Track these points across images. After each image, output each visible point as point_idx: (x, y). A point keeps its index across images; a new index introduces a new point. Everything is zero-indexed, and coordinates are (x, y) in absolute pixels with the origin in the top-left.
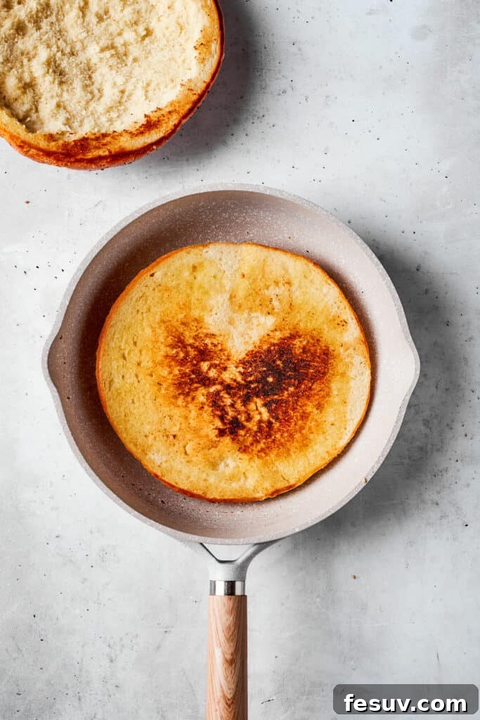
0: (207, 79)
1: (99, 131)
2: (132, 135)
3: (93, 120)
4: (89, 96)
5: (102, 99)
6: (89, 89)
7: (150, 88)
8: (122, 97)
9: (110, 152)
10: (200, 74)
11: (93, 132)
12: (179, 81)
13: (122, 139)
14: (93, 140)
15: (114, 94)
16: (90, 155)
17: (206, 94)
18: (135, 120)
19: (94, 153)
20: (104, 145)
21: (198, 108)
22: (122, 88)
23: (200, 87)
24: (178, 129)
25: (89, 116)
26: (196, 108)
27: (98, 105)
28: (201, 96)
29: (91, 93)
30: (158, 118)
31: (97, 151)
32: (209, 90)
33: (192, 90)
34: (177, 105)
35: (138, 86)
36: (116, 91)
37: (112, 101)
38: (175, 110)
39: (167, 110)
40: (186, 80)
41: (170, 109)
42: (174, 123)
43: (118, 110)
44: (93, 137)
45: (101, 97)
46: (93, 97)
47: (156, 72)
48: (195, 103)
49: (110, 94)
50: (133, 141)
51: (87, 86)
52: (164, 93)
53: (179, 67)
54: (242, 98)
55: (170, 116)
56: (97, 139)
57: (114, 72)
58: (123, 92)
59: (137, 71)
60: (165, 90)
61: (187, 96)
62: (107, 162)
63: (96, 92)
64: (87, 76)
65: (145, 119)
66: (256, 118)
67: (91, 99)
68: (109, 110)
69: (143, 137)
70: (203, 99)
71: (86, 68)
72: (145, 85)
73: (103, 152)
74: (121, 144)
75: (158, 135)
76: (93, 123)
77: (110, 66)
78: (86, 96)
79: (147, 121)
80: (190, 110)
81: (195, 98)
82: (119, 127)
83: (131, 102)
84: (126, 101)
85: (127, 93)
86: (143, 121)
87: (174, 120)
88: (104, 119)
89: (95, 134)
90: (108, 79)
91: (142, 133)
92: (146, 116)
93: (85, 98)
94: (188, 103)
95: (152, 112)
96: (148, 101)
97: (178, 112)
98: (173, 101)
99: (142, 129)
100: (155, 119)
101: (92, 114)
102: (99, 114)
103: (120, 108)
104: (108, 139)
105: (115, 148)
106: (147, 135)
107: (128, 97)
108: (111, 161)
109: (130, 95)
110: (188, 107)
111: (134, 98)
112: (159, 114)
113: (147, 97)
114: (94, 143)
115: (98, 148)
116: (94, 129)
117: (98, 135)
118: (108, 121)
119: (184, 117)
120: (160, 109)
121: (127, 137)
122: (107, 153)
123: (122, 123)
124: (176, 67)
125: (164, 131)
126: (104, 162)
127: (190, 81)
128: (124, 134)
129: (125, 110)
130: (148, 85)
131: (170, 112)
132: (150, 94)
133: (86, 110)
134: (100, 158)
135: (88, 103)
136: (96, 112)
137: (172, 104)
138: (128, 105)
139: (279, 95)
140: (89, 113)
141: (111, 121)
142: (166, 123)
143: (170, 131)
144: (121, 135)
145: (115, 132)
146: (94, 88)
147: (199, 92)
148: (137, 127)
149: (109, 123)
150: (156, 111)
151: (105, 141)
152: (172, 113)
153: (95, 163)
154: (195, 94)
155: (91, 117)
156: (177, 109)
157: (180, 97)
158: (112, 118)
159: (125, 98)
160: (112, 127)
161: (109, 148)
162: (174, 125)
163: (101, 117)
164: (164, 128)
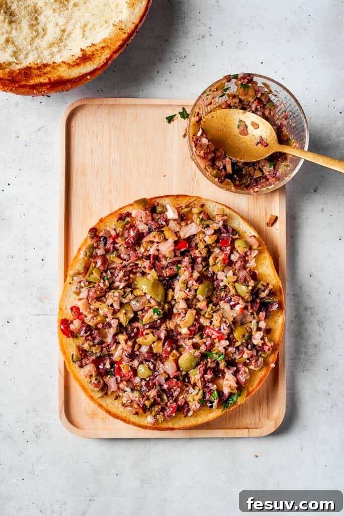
0: (136, 20)
1: (41, 62)
2: (70, 66)
3: (36, 54)
4: (35, 34)
5: (46, 37)
6: (35, 28)
7: (87, 28)
8: (62, 35)
9: (49, 79)
10: (130, 16)
11: (36, 62)
12: (112, 22)
13: (60, 69)
14: (35, 69)
15: (55, 33)
16: (32, 82)
17: (135, 33)
18: (74, 54)
19: (36, 81)
20: (45, 73)
21: (127, 45)
22: (63, 28)
23: (130, 27)
24: (110, 62)
25: (33, 51)
26: (126, 45)
27: (41, 41)
28: (130, 35)
29: (37, 31)
30: (93, 52)
31: (38, 79)
33: (122, 29)
34: (109, 41)
35: (76, 26)
36: (58, 30)
37: (54, 38)
38: (108, 46)
39: (101, 46)
40: (117, 21)
41: (103, 45)
42: (106, 57)
43: (59, 46)
44: (36, 66)
45: (44, 35)
46: (38, 34)
47: (92, 15)
48: (125, 41)
49: (52, 33)
50: (70, 71)
51: (33, 25)
52: (99, 32)
53: (112, 11)
54: (167, 41)
55: (103, 51)
56: (39, 68)
57: (57, 14)
58: (63, 31)
59: (76, 14)
60: (100, 29)
61: (118, 34)
62: (47, 89)
63: (40, 30)
64: (34, 17)
65: (82, 53)
66: (178, 58)
67: (36, 37)
68: (51, 45)
69: (79, 68)
70: (132, 38)
71: (34, 11)
72: (83, 25)
73: (44, 80)
74: (59, 73)
75: (92, 67)
76: (36, 56)
77: (54, 10)
78: (31, 33)
79: (83, 55)
80: (121, 46)
81: (125, 36)
82: (58, 59)
83: (70, 39)
84: (66, 39)
85: (67, 32)
86: (79, 54)
87: (106, 54)
88: (46, 53)
89: (37, 64)
90: (51, 20)
91: (78, 64)
92: (82, 50)
93: (31, 36)
94: (118, 41)
95: (87, 47)
96: (84, 38)
97: (110, 48)
98: (106, 38)
99: (78, 61)
100: (90, 53)
101: (36, 49)
102: (42, 49)
103: (61, 44)
104: (48, 69)
105: (54, 76)
106: (82, 66)
108: (50, 87)
109: (69, 35)
110: (119, 43)
111: (73, 36)
112: (93, 48)
113: (84, 36)
114: (36, 71)
115: (40, 76)
116: (37, 61)
117: (39, 65)
118: (49, 55)
119: (115, 52)
120: (94, 45)
121: (65, 67)
122: (47, 81)
123: (61, 57)
124: (110, 11)
125: (97, 64)
126: (44, 89)
127: (121, 22)
128: (63, 65)
129: (65, 46)
131: (103, 48)
132: (87, 33)
133: (31, 45)
134: (42, 85)
135: (33, 39)
136: (40, 47)
137: (104, 41)
138: (68, 42)
139: (199, 39)
140: (34, 48)
141: (52, 55)
142: (99, 57)
143: (102, 63)
144: (60, 65)
145: (54, 63)
146: (39, 28)
147: (129, 31)
148: (74, 59)
149: (51, 56)
150: (90, 47)
151: (45, 71)
152: (105, 49)
153: (37, 89)
154: (125, 33)
155: (35, 52)
156: (109, 45)
157: (112, 35)
158: (53, 53)
159: (65, 37)
160: (53, 59)
161: (49, 76)
162: (107, 59)
163: (44, 51)
164: (98, 61)
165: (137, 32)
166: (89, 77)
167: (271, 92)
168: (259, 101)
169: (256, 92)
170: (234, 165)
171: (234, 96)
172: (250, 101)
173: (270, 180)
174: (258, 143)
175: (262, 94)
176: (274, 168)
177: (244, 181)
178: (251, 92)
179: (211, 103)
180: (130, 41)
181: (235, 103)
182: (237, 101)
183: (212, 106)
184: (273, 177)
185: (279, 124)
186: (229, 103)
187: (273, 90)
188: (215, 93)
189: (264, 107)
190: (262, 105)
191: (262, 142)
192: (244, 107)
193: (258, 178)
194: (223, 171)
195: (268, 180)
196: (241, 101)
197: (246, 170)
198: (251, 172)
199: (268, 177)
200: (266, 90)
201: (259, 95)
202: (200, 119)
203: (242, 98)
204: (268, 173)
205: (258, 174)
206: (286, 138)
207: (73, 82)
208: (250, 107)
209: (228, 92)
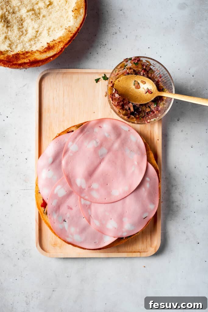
0: (78, 26)
1: (25, 50)
2: (41, 52)
3: (22, 45)
4: (21, 33)
5: (28, 35)
6: (21, 30)
7: (50, 30)
8: (36, 34)
9: (30, 60)
10: (74, 24)
11: (22, 50)
12: (64, 27)
13: (36, 54)
14: (21, 54)
15: (33, 33)
16: (20, 62)
17: (77, 34)
18: (42, 45)
19: (22, 61)
20: (27, 57)
21: (73, 40)
22: (37, 30)
23: (74, 30)
24: (63, 50)
26: (72, 40)
27: (25, 38)
28: (75, 35)
29: (22, 32)
30: (54, 45)
31: (23, 60)
32: (79, 31)
33: (70, 31)
34: (63, 38)
35: (44, 29)
36: (34, 31)
37: (32, 36)
38: (62, 41)
39: (58, 41)
40: (67, 26)
41: (60, 40)
42: (61, 47)
43: (35, 40)
44: (22, 53)
45: (27, 34)
46: (23, 34)
47: (53, 22)
48: (72, 38)
49: (31, 33)
50: (41, 55)
51: (20, 28)
52: (57, 33)
53: (64, 20)
55: (59, 44)
56: (23, 54)
57: (33, 22)
58: (37, 32)
59: (45, 22)
60: (58, 31)
61: (68, 34)
62: (28, 65)
63: (24, 31)
64: (20, 24)
65: (47, 45)
66: (102, 46)
67: (22, 35)
68: (31, 40)
69: (46, 54)
70: (76, 36)
71: (20, 20)
72: (48, 29)
73: (26, 61)
74: (35, 57)
75: (53, 53)
76: (22, 46)
77: (32, 19)
78: (19, 33)
79: (48, 46)
80: (69, 41)
81: (72, 35)
82: (34, 49)
83: (41, 37)
84: (39, 36)
85: (39, 32)
86: (46, 46)
87: (61, 45)
89: (22, 52)
90: (30, 25)
91: (45, 52)
92: (47, 43)
93: (19, 34)
95: (51, 41)
96: (49, 36)
99: (45, 50)
100: (52, 45)
101: (22, 42)
102: (25, 42)
103: (36, 39)
104: (29, 54)
105: (32, 58)
106: (48, 53)
107: (40, 34)
108: (30, 65)
110: (68, 39)
111: (42, 35)
112: (54, 42)
113: (49, 35)
114: (22, 56)
115: (24, 58)
116: (22, 49)
117: (24, 52)
118: (29, 46)
119: (66, 44)
120: (54, 40)
121: (38, 53)
122: (28, 61)
123: (36, 47)
124: (63, 20)
125: (56, 51)
126: (26, 66)
127: (69, 27)
128: (37, 52)
129: (38, 40)
130: (50, 28)
131: (59, 42)
132: (50, 33)
133: (19, 40)
134: (25, 63)
135: (20, 36)
136: (24, 41)
137: (60, 38)
138: (39, 38)
139: (113, 34)
140: (20, 42)
141: (31, 46)
142: (57, 47)
143: (59, 51)
144: (35, 52)
145: (32, 51)
146: (24, 30)
147: (74, 32)
148: (43, 49)
149: (30, 46)
150: (52, 41)
151: (27, 55)
152: (60, 43)
153: (22, 66)
154: (72, 33)
155: (21, 44)
156: (63, 40)
157: (65, 34)
158: (31, 44)
159: (38, 35)
160: (31, 48)
161: (29, 58)
162: (61, 48)
163: (26, 43)
164: (56, 50)
165: (78, 32)
166: (51, 59)
167: (151, 65)
168: (145, 70)
169: (143, 65)
171: (130, 68)
172: (139, 71)
174: (147, 92)
175: (146, 66)
177: (141, 115)
178: (140, 66)
179: (118, 74)
180: (75, 38)
181: (131, 72)
182: (132, 70)
185: (157, 80)
186: (128, 72)
189: (148, 72)
190: (146, 72)
191: (149, 91)
192: (136, 73)
194: (129, 110)
196: (134, 71)
197: (141, 109)
198: (144, 109)
200: (148, 63)
201: (144, 67)
202: (113, 85)
203: (135, 69)
205: (148, 110)
207: (43, 62)
208: (140, 73)
209: (127, 67)
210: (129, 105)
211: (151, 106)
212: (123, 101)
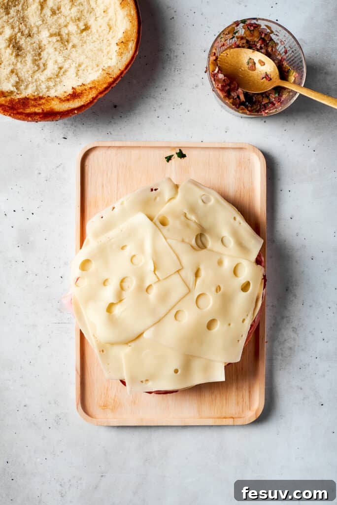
0: (122, 67)
1: (38, 94)
2: (61, 100)
3: (35, 86)
4: (36, 68)
5: (45, 72)
6: (37, 63)
7: (80, 69)
8: (59, 72)
9: (43, 110)
10: (117, 63)
11: (34, 94)
12: (101, 67)
13: (53, 102)
14: (32, 100)
15: (54, 69)
16: (28, 111)
17: (120, 79)
18: (65, 90)
19: (32, 110)
20: (39, 105)
21: (112, 88)
22: (60, 65)
23: (116, 72)
24: (95, 101)
26: (111, 88)
27: (41, 75)
28: (115, 80)
29: (38, 66)
30: (82, 91)
31: (34, 109)
32: (123, 76)
33: (109, 74)
34: (97, 83)
35: (72, 65)
36: (56, 67)
37: (52, 73)
38: (95, 87)
39: (89, 86)
40: (106, 66)
41: (92, 85)
42: (92, 96)
43: (55, 81)
44: (33, 98)
45: (44, 70)
47: (86, 58)
48: (110, 84)
49: (51, 69)
50: (61, 105)
51: (36, 60)
52: (90, 73)
53: (104, 56)
55: (90, 91)
56: (35, 100)
57: (57, 53)
58: (61, 68)
59: (74, 54)
60: (92, 71)
61: (105, 78)
62: (40, 117)
63: (41, 65)
64: (37, 53)
65: (72, 90)
67: (37, 70)
68: (49, 80)
69: (68, 104)
70: (117, 82)
71: (38, 48)
72: (77, 65)
73: (37, 110)
74: (51, 106)
75: (79, 103)
76: (35, 88)
77: (55, 48)
78: (34, 67)
79: (74, 92)
80: (106, 89)
81: (111, 80)
82: (52, 93)
83: (65, 76)
84: (62, 75)
85: (63, 70)
86: (70, 91)
87: (93, 94)
88: (43, 86)
89: (34, 96)
90: (52, 56)
91: (68, 100)
92: (73, 88)
93: (33, 69)
94: (105, 84)
95: (78, 86)
97: (97, 89)
98: (94, 80)
99: (69, 97)
100: (80, 91)
101: (36, 81)
102: (41, 82)
104: (43, 101)
105: (47, 108)
106: (71, 102)
107: (64, 72)
108: (42, 117)
109: (66, 71)
110: (105, 86)
111: (68, 73)
112: (83, 88)
113: (77, 75)
114: (33, 102)
115: (35, 106)
116: (34, 93)
117: (36, 97)
118: (46, 88)
119: (101, 93)
120: (84, 85)
121: (57, 101)
122: (40, 111)
123: (56, 91)
124: (102, 56)
125: (84, 101)
126: (37, 118)
127: (109, 67)
128: (55, 99)
130: (80, 65)
131: (91, 88)
132: (80, 73)
133: (32, 77)
134: (36, 114)
135: (34, 72)
136: (39, 80)
137: (93, 82)
138: (63, 78)
140: (34, 81)
141: (48, 88)
142: (87, 95)
143: (89, 101)
144: (53, 99)
145: (49, 96)
146: (41, 63)
147: (115, 76)
148: (66, 95)
149: (47, 90)
150: (81, 86)
151: (40, 102)
152: (93, 90)
153: (31, 117)
154: (111, 77)
155: (34, 84)
156: (97, 86)
157: (100, 78)
158: (50, 86)
159: (61, 73)
160: (48, 92)
161: (43, 107)
162: (93, 98)
163: (42, 84)
164: (85, 99)
165: (121, 77)
166: (76, 112)
167: (272, 32)
168: (263, 40)
169: (261, 33)
170: (246, 94)
171: (242, 38)
172: (255, 41)
173: (276, 105)
174: (263, 78)
175: (266, 35)
176: (278, 95)
177: (255, 107)
178: (256, 34)
179: (224, 45)
180: (115, 85)
181: (243, 44)
182: (244, 41)
183: (224, 47)
184: (279, 102)
185: (280, 58)
186: (238, 44)
187: (274, 31)
188: (227, 36)
189: (267, 45)
190: (265, 44)
191: (267, 77)
192: (250, 46)
193: (266, 103)
194: (238, 99)
195: (274, 104)
196: (248, 42)
197: (255, 98)
198: (260, 99)
199: (274, 102)
200: (268, 31)
201: (263, 36)
202: (217, 58)
203: (249, 39)
204: (274, 99)
205: (265, 101)
206: (287, 70)
207: (62, 115)
208: (256, 46)
209: (237, 34)
210: (237, 92)
211: (271, 95)
212: (229, 85)
